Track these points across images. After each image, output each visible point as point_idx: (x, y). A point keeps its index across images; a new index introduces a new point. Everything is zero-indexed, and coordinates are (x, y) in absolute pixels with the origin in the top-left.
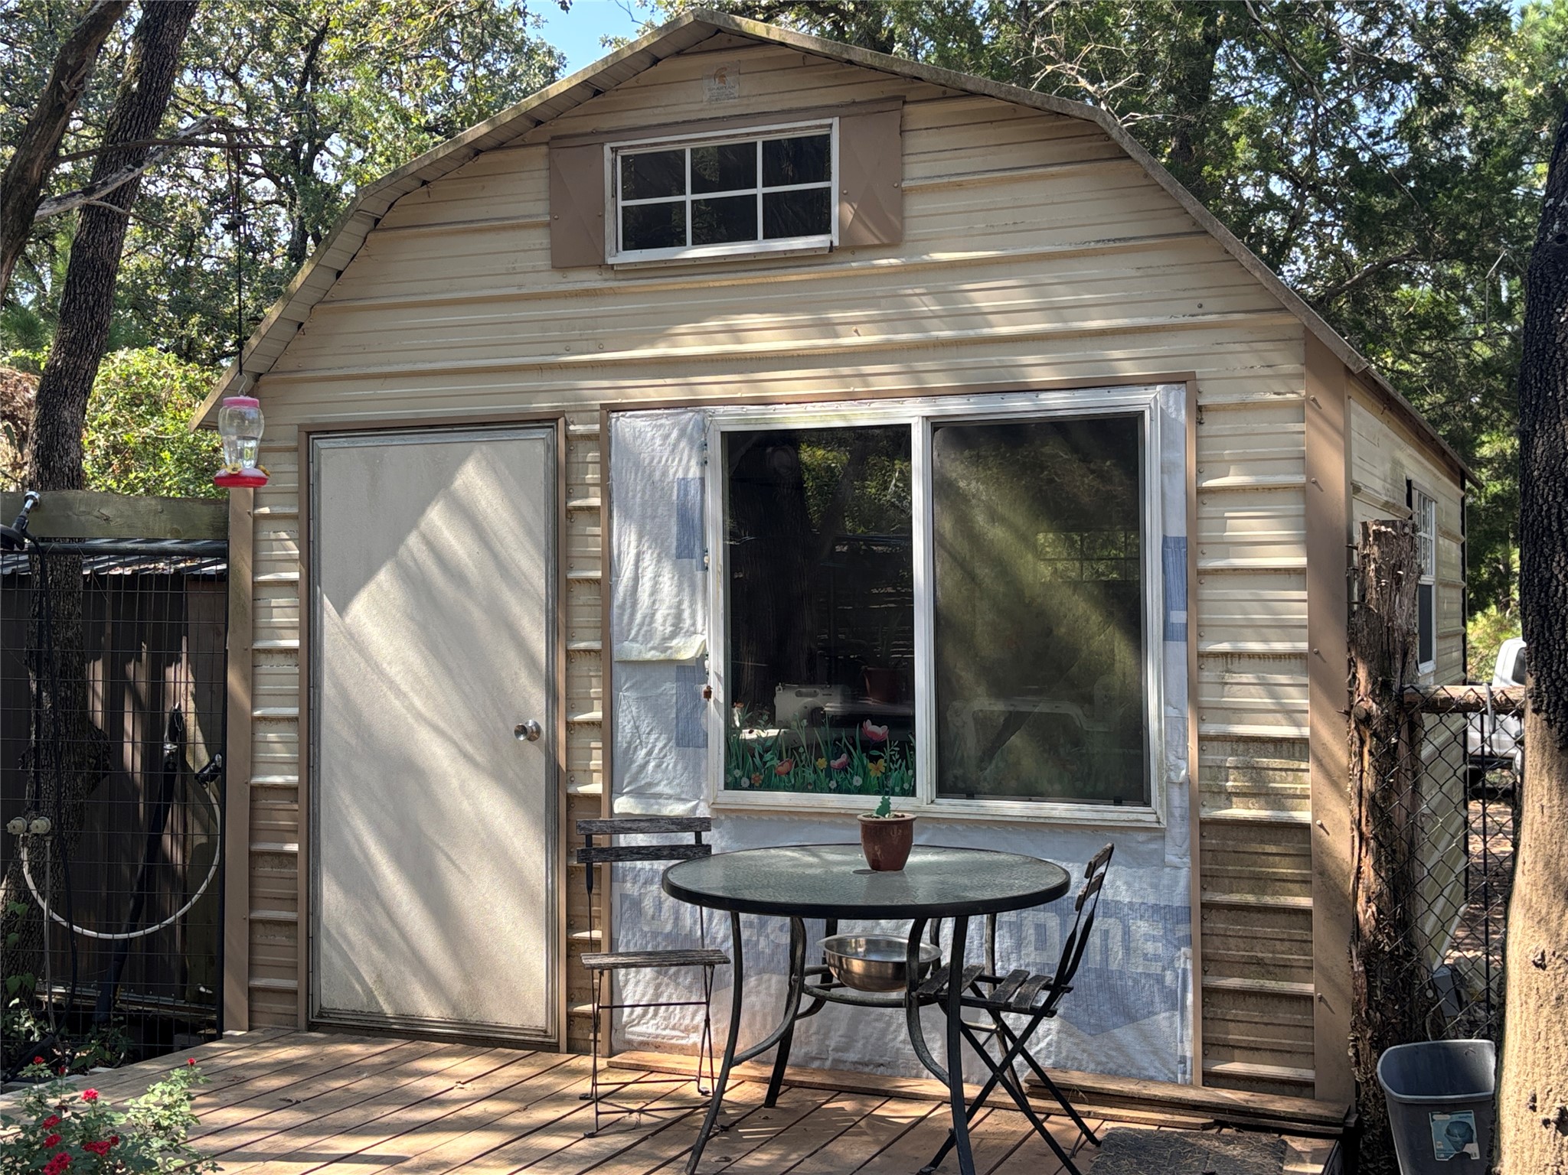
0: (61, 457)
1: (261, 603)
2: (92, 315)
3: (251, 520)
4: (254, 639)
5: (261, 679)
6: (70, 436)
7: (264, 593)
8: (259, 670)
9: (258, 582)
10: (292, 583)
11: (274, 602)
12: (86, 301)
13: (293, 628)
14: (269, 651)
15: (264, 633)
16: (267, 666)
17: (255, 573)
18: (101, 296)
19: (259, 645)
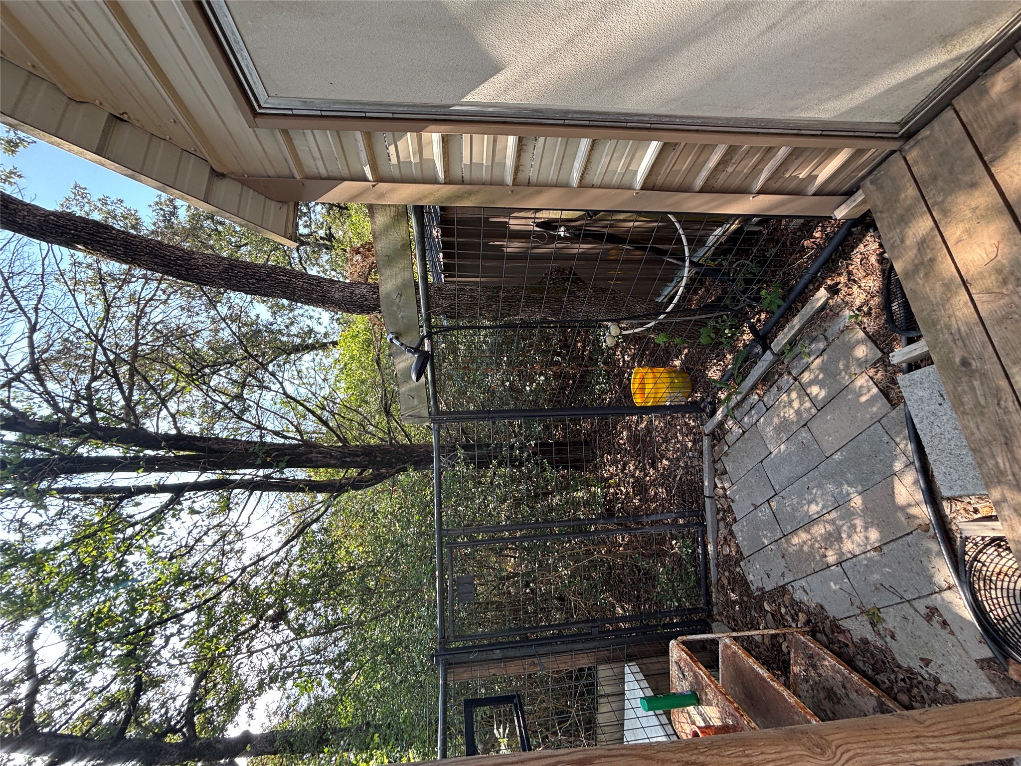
0: (366, 300)
1: (467, 176)
2: (262, 280)
3: (381, 184)
4: (502, 184)
5: (543, 178)
6: (351, 293)
7: (456, 173)
8: (534, 179)
9: (445, 178)
10: (445, 140)
11: (466, 160)
12: (253, 284)
13: (495, 141)
14: (517, 169)
15: (497, 173)
16: (531, 172)
17: (435, 181)
18: (246, 274)
19: (509, 179)
